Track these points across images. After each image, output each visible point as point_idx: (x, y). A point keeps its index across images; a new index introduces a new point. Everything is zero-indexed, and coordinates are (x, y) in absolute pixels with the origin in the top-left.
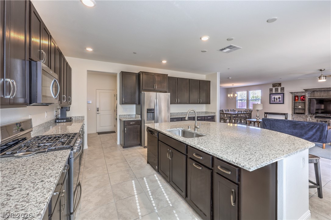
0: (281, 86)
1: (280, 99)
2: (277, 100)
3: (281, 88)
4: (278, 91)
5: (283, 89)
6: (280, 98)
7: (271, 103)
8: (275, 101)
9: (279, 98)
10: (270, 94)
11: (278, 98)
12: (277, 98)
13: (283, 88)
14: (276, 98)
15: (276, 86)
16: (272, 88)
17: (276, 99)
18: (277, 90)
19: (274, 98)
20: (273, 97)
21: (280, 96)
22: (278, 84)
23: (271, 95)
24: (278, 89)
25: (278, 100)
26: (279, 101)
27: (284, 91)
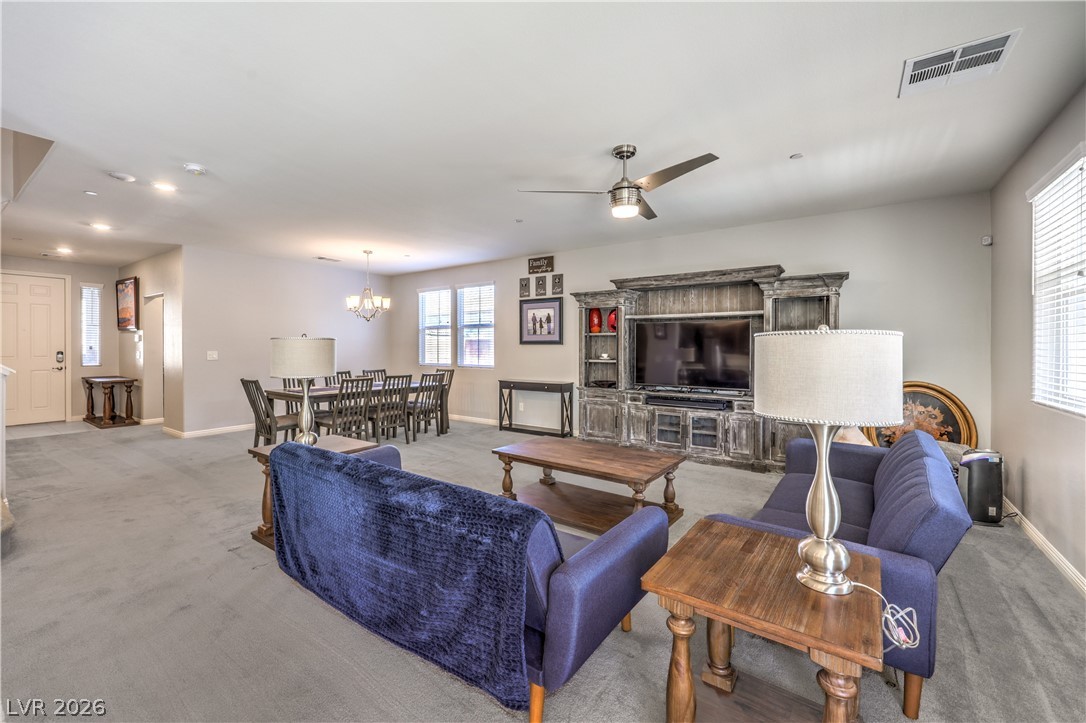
0: (552, 270)
1: (552, 325)
2: (541, 327)
3: (553, 276)
4: (545, 290)
5: (558, 281)
6: (552, 319)
7: (525, 339)
8: (535, 332)
9: (548, 319)
10: (521, 301)
11: (544, 320)
12: (541, 321)
13: (560, 277)
14: (538, 320)
15: (539, 267)
16: (526, 275)
17: (538, 325)
18: (541, 283)
19: (534, 319)
20: (530, 314)
21: (551, 312)
22: (545, 258)
23: (525, 306)
24: (543, 279)
25: (545, 326)
26: (549, 333)
27: (561, 292)
